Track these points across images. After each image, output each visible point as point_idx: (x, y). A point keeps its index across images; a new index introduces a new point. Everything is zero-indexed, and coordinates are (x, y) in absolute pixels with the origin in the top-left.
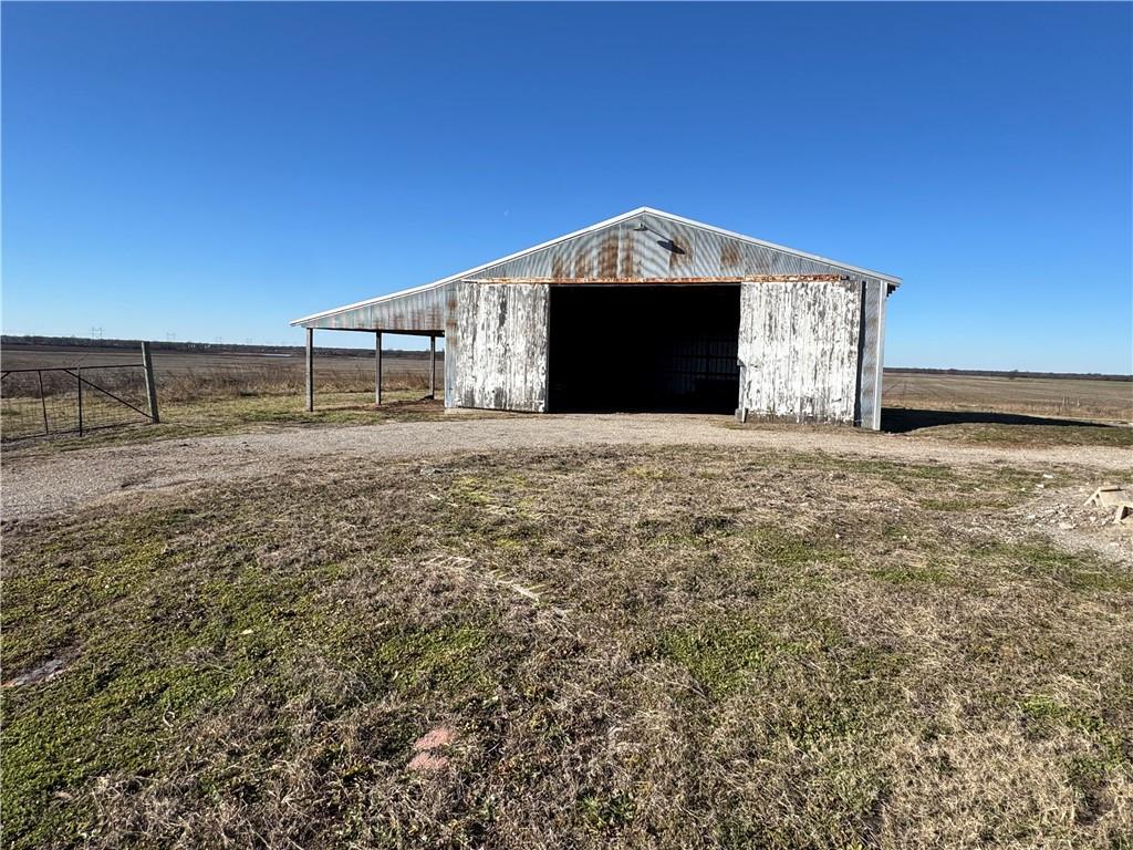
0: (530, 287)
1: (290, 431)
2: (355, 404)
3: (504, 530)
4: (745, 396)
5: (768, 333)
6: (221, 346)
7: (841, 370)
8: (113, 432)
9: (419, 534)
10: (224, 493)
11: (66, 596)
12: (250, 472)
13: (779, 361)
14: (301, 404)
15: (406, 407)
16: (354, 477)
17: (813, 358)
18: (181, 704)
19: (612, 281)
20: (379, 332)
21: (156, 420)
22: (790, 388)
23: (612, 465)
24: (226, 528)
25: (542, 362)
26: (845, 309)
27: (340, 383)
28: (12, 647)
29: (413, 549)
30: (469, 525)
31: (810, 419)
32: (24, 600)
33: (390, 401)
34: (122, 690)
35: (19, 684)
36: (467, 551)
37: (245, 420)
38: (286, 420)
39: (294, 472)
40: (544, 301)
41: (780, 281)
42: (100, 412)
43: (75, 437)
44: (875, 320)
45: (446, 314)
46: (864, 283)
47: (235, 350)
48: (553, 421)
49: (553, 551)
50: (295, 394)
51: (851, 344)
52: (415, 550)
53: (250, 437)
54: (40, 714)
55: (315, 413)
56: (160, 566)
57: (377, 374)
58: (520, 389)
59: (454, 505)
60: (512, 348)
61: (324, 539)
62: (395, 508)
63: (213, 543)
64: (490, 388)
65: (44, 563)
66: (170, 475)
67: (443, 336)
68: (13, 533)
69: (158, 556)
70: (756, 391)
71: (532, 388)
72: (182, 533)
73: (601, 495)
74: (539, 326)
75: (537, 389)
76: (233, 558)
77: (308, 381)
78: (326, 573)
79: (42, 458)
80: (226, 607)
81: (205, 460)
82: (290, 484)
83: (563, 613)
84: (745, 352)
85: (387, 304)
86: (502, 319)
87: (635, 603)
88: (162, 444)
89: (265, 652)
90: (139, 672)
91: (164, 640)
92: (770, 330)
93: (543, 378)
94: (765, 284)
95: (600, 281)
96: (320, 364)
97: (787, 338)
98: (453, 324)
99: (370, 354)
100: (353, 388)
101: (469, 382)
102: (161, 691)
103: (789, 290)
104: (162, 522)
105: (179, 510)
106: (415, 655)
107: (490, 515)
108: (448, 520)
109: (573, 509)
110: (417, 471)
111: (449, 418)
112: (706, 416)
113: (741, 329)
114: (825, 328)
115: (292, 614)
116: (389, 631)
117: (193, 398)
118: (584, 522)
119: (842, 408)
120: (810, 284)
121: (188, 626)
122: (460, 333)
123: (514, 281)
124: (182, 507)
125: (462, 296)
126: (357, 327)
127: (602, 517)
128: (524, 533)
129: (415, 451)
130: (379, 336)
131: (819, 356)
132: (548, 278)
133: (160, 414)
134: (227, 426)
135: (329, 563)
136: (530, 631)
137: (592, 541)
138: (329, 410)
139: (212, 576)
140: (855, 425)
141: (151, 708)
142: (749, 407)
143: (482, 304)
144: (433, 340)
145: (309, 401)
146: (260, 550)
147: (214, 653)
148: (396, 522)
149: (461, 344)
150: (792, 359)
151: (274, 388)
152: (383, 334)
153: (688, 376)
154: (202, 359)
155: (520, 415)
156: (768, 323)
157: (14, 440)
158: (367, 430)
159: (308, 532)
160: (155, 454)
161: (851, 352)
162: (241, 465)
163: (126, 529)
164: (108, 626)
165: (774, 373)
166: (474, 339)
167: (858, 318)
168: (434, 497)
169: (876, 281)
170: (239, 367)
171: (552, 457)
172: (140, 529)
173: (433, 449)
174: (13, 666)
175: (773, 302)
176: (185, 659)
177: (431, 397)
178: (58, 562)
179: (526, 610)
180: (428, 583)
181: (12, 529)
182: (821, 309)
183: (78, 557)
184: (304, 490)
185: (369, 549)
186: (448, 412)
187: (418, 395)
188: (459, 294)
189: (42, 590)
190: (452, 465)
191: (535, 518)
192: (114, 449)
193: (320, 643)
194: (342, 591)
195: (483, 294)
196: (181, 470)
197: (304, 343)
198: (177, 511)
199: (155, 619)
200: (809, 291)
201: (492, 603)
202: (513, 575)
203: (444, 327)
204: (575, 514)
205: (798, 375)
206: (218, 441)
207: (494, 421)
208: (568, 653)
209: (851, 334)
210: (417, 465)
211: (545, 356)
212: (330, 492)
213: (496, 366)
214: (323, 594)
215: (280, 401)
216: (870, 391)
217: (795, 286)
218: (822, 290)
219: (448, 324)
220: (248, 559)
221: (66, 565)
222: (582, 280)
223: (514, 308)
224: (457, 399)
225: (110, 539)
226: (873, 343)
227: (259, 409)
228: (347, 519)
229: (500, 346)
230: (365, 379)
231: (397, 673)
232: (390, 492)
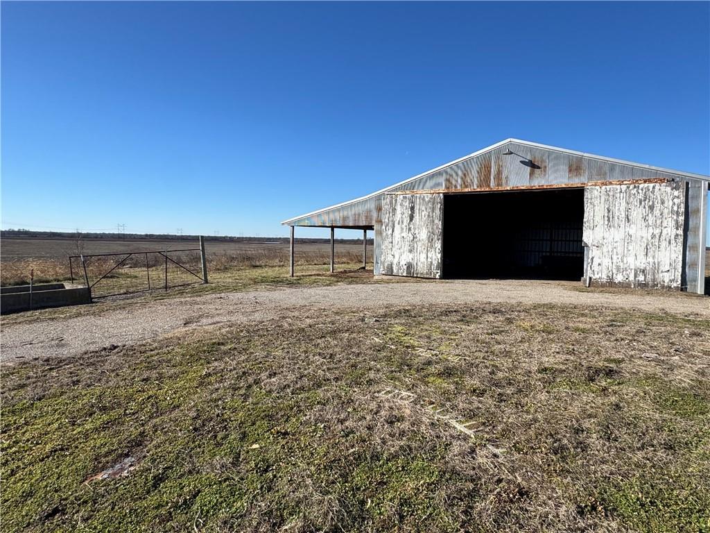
0: (430, 196)
1: (281, 290)
2: (318, 273)
3: (432, 369)
4: (589, 268)
5: (606, 223)
6: (243, 238)
7: (668, 249)
8: (183, 288)
9: (370, 369)
10: (242, 331)
11: (144, 403)
12: (258, 316)
13: (616, 242)
14: (286, 272)
15: (348, 274)
16: (322, 323)
17: (644, 240)
18: (208, 512)
19: (487, 189)
20: (333, 228)
21: (206, 282)
22: (625, 262)
23: (501, 319)
24: (243, 358)
25: (438, 245)
26: (671, 203)
27: (309, 260)
28: (106, 444)
29: (367, 382)
30: (405, 365)
31: (643, 286)
32: (119, 405)
33: (339, 270)
34: (168, 493)
35: (105, 476)
36: (407, 386)
37: (255, 282)
38: (278, 282)
39: (284, 318)
40: (439, 205)
41: (616, 184)
42: (178, 276)
43: (163, 292)
44: (698, 211)
45: (375, 215)
46: (687, 184)
47: (250, 240)
48: (448, 285)
49: (474, 391)
50: (283, 266)
51: (677, 229)
52: (370, 382)
53: (257, 293)
54: (113, 509)
55: (295, 278)
56: (201, 384)
57: (331, 253)
58: (423, 263)
59: (392, 347)
60: (418, 236)
61: (306, 369)
62: (351, 348)
63: (235, 369)
64: (403, 263)
65: (134, 377)
66: (212, 317)
67: (373, 229)
68: (121, 354)
69: (200, 376)
70: (597, 264)
71: (431, 263)
72: (216, 360)
73: (499, 344)
74: (436, 221)
75: (435, 263)
76: (246, 382)
77: (291, 258)
78: (309, 398)
79: (144, 305)
80: (242, 423)
81: (231, 308)
82: (281, 326)
83: (497, 451)
84: (587, 237)
85: (338, 210)
86: (412, 218)
87: (563, 448)
88: (209, 296)
89: (268, 467)
90: (182, 475)
91: (200, 447)
92: (609, 220)
93: (439, 256)
94: (604, 187)
95: (479, 190)
96: (298, 248)
97: (622, 226)
98: (380, 222)
99: (327, 241)
100: (316, 262)
101: (390, 258)
102: (195, 497)
103: (623, 190)
104: (205, 351)
105: (215, 343)
106: (382, 483)
107: (419, 356)
108: (389, 359)
109: (482, 355)
110: (363, 320)
111: (377, 282)
112: (557, 282)
113: (585, 220)
114: (654, 217)
115: (286, 433)
116: (359, 457)
117: (226, 268)
118: (493, 365)
119: (670, 277)
120: (641, 186)
121: (216, 437)
122: (384, 227)
123: (420, 192)
124: (217, 340)
125: (385, 203)
126: (320, 224)
127: (506, 363)
128: (448, 373)
129: (361, 305)
130: (333, 230)
131: (650, 238)
132: (442, 189)
133: (209, 278)
134: (245, 286)
135: (310, 389)
136: (474, 469)
137: (504, 383)
138: (303, 276)
139: (233, 395)
140: (682, 290)
141: (187, 513)
142: (592, 276)
143: (398, 208)
144: (365, 232)
145: (291, 270)
146: (264, 376)
147: (232, 463)
148: (353, 359)
149: (384, 234)
150: (626, 241)
151: (271, 263)
152: (335, 229)
153: (537, 253)
154: (232, 245)
155: (424, 280)
156: (606, 215)
157: (132, 293)
158: (326, 290)
159: (295, 364)
160: (204, 303)
161: (677, 235)
162: (253, 312)
163: (183, 355)
164: (166, 432)
165: (612, 251)
166: (393, 231)
167: (683, 209)
168: (377, 340)
169: (698, 181)
170: (251, 250)
171: (455, 311)
172: (191, 356)
173: (370, 304)
174: (103, 460)
175: (611, 199)
176: (213, 467)
177: (364, 268)
178: (142, 377)
179: (466, 447)
180: (383, 413)
181: (121, 351)
182: (651, 203)
183: (154, 374)
184: (291, 331)
185: (337, 379)
186: (376, 277)
187: (357, 266)
188: (383, 202)
189: (130, 398)
190: (385, 316)
191: (454, 360)
192: (182, 300)
193: (308, 464)
194: (321, 415)
195: (399, 201)
196: (218, 314)
197: (289, 236)
198: (214, 344)
199: (196, 430)
200: (640, 191)
201: (437, 437)
202: (447, 411)
203: (374, 223)
204: (484, 358)
205: (632, 253)
206: (239, 295)
207: (407, 284)
208: (514, 497)
209: (677, 222)
210: (362, 315)
211: (440, 241)
212: (308, 334)
213: (407, 248)
214: (308, 417)
215: (275, 270)
216: (694, 265)
217: (628, 187)
218: (651, 190)
219: (376, 222)
220: (257, 382)
221: (146, 380)
222: (466, 190)
223: (419, 210)
224: (382, 269)
225: (173, 362)
226: (697, 228)
227: (263, 275)
228: (320, 354)
229: (410, 235)
230: (323, 257)
231: (369, 501)
232: (347, 335)
